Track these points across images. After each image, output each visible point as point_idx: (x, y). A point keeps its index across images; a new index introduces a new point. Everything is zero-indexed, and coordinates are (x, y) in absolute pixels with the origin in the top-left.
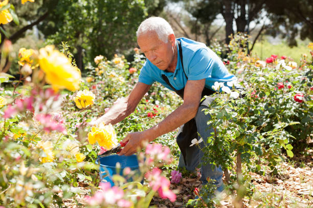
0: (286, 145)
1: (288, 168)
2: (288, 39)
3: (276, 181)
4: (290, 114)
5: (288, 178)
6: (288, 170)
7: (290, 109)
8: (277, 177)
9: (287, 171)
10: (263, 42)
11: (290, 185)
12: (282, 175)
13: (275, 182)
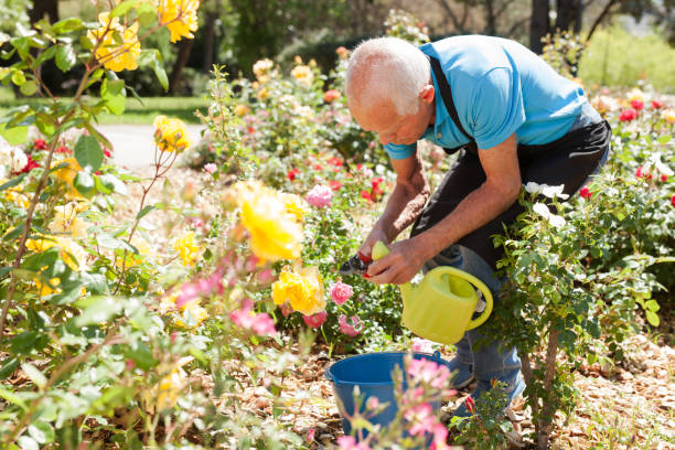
0: (645, 300)
1: (644, 346)
2: (667, 27)
3: (619, 374)
4: (659, 233)
5: (644, 370)
6: (645, 349)
7: (660, 222)
8: (622, 365)
9: (643, 353)
10: (611, 28)
11: (647, 386)
12: (633, 362)
13: (617, 378)
